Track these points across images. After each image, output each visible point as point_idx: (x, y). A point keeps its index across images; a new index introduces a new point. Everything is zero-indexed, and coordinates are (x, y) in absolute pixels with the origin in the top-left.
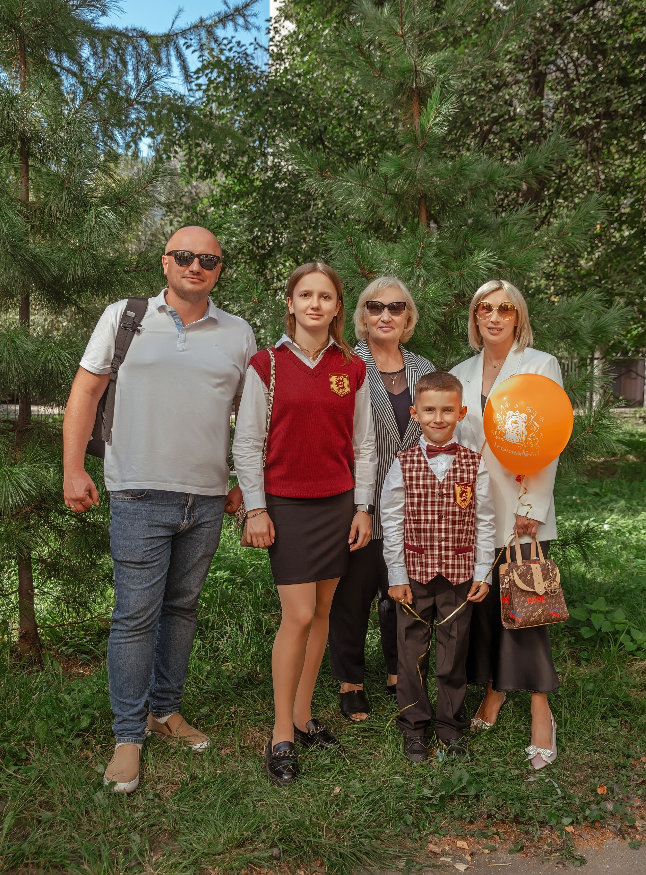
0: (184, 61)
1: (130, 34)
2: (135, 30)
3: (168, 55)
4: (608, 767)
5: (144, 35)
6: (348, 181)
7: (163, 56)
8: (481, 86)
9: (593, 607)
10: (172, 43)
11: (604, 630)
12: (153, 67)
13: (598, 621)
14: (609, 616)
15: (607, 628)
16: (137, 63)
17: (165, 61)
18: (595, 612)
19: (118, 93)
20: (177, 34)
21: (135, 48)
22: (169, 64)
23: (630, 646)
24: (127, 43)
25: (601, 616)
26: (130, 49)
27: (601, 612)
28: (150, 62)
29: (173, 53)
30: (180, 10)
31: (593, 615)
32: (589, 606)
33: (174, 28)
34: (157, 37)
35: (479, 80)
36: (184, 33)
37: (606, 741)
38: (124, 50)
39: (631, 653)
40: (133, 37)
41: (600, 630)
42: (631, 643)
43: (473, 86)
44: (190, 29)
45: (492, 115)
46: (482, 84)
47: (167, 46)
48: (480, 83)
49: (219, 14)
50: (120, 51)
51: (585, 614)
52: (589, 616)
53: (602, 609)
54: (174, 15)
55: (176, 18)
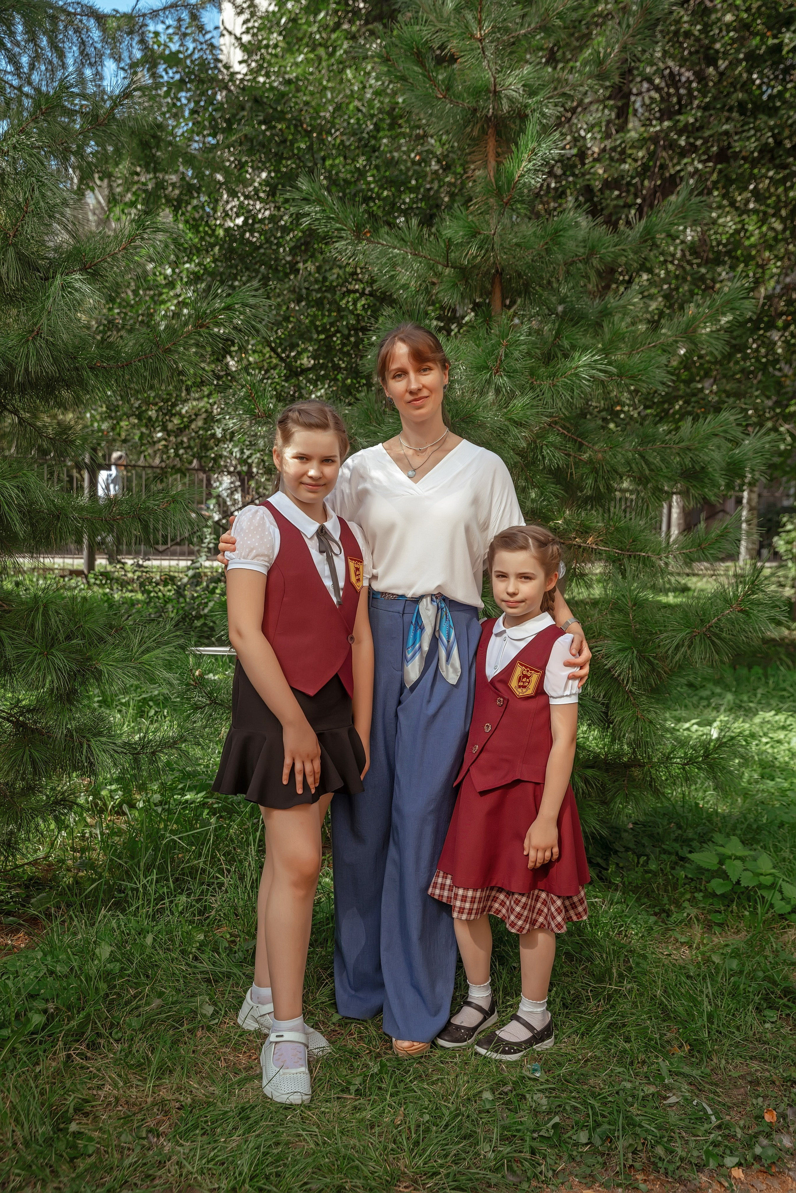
1: (72, 10)
4: (773, 1082)
5: (92, 12)
6: (395, 248)
9: (727, 851)
10: (137, 29)
11: (743, 884)
13: (734, 869)
14: (749, 865)
15: (748, 881)
18: (730, 857)
20: (144, 15)
21: (78, 32)
23: (781, 907)
25: (738, 863)
27: (737, 858)
31: (728, 861)
32: (720, 850)
34: (114, 16)
36: (155, 15)
37: (764, 1043)
39: (782, 916)
40: (76, 14)
41: (738, 883)
42: (783, 903)
44: (164, 9)
51: (716, 860)
52: (721, 863)
53: (738, 854)
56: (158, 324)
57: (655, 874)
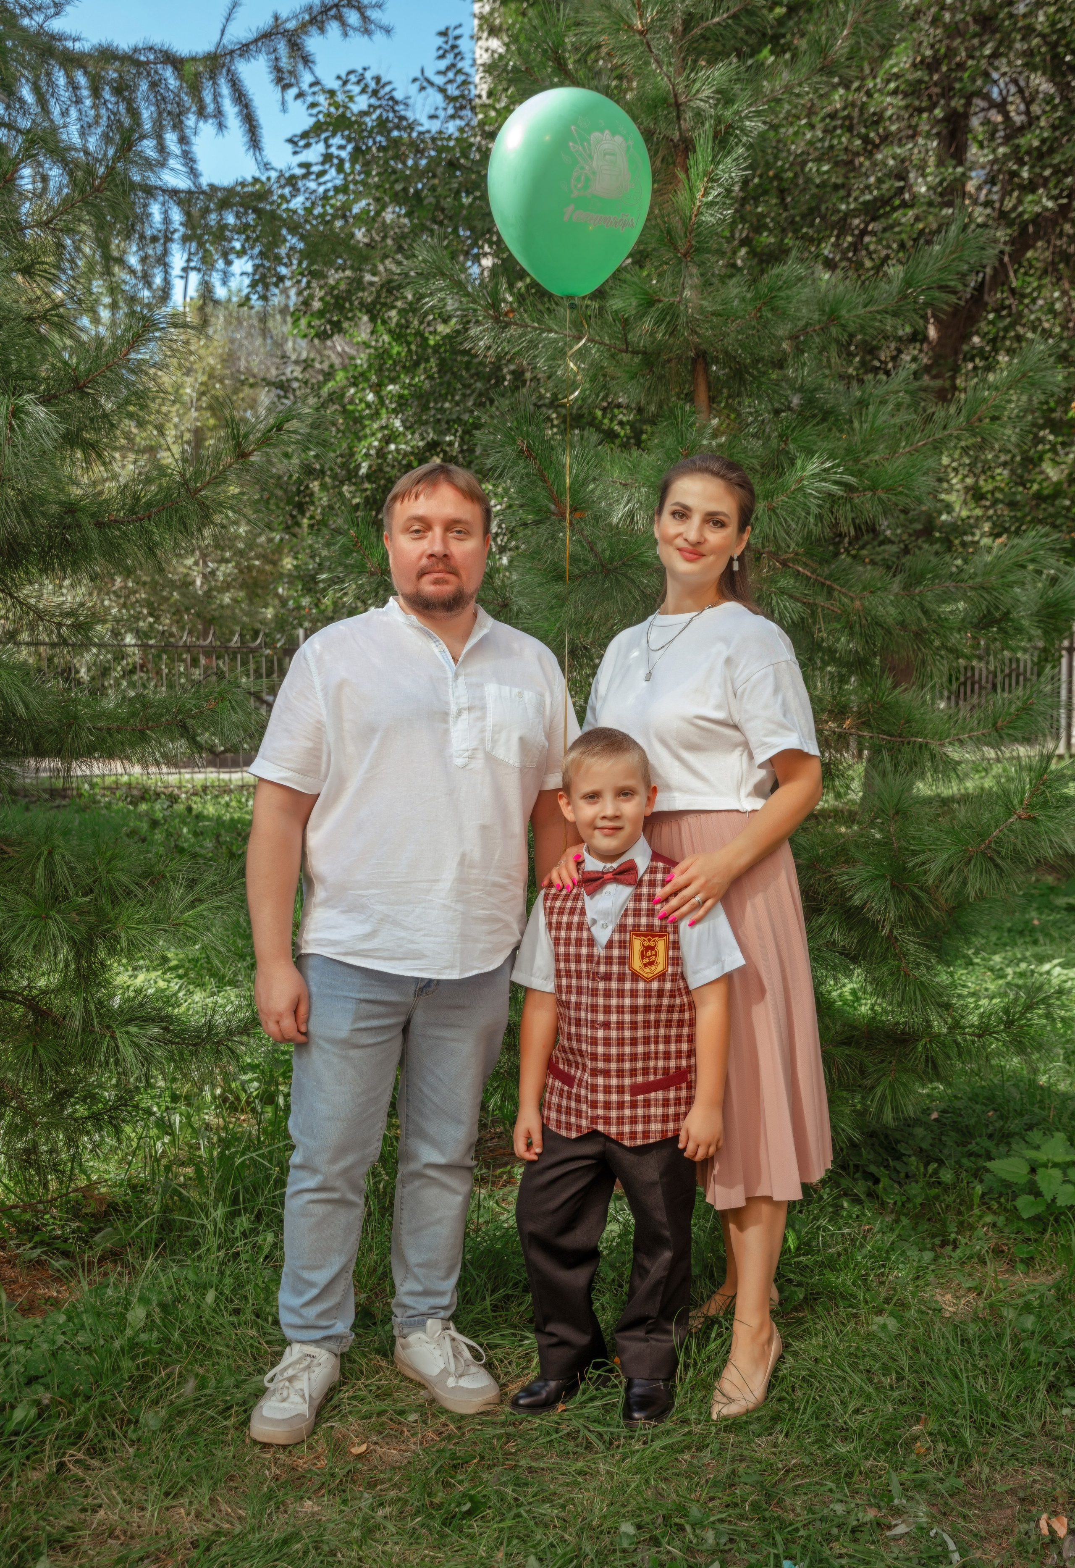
0: (246, 106)
1: (142, 58)
2: (151, 48)
3: (216, 96)
4: (1055, 1499)
5: (169, 58)
6: (550, 331)
7: (208, 98)
8: (840, 143)
9: (1041, 1156)
10: (224, 71)
11: (1060, 1202)
12: (191, 120)
13: (1048, 1184)
14: (1072, 1172)
15: (1066, 1198)
16: (160, 114)
17: (211, 108)
18: (1045, 1166)
20: (232, 52)
21: (154, 85)
22: (219, 113)
24: (137, 76)
25: (1057, 1173)
27: (1055, 1165)
28: (183, 111)
29: (225, 90)
31: (1040, 1171)
32: (1031, 1154)
33: (225, 41)
34: (193, 59)
35: (839, 131)
36: (245, 50)
37: (1056, 1438)
38: (133, 88)
40: (148, 63)
41: (1054, 1200)
43: (827, 144)
44: (256, 41)
45: (861, 200)
46: (844, 139)
47: (213, 78)
48: (840, 136)
49: (310, 8)
50: (122, 90)
51: (1025, 1170)
52: (1033, 1170)
53: (1059, 1159)
54: (223, 12)
55: (228, 20)
56: (358, 467)
57: (946, 1188)
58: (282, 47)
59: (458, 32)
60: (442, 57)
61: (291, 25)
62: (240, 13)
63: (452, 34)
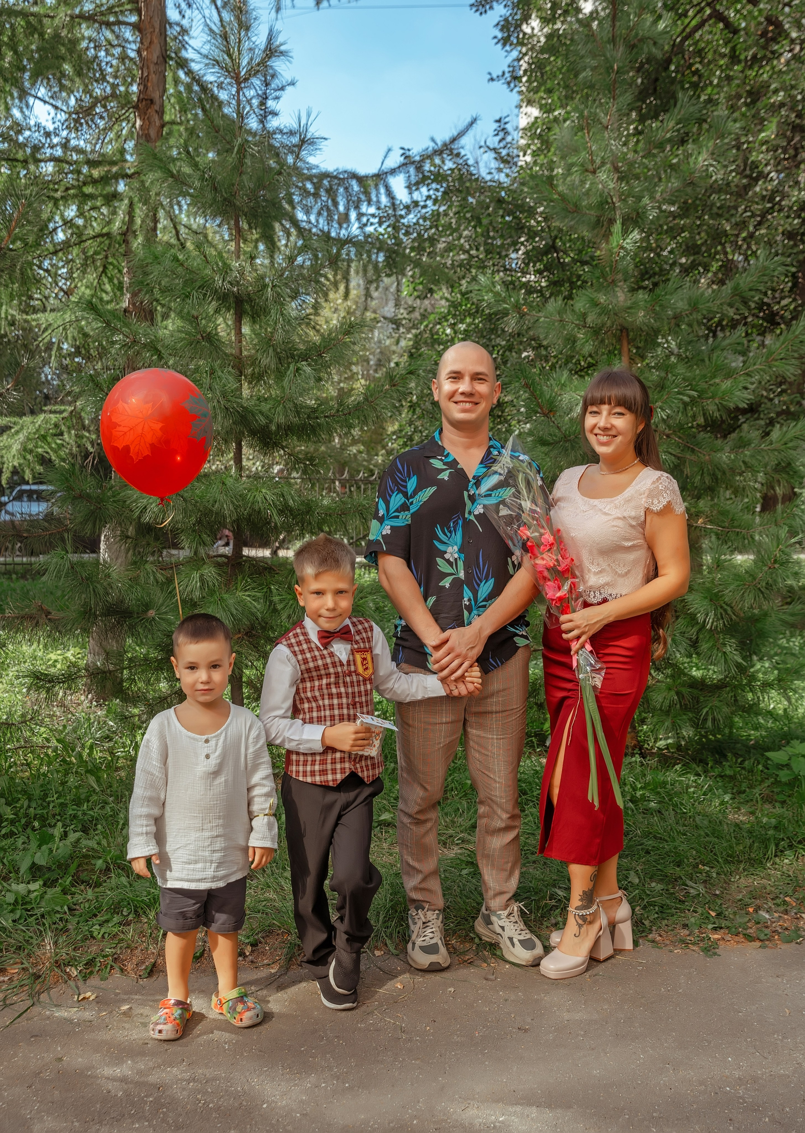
1: (341, 176)
2: (346, 172)
3: (378, 194)
5: (354, 176)
7: (373, 195)
10: (382, 182)
16: (348, 202)
17: (374, 199)
19: (329, 232)
20: (387, 173)
21: (346, 189)
22: (378, 200)
24: (339, 185)
26: (341, 190)
28: (359, 200)
29: (382, 190)
30: (389, 150)
31: (794, 758)
33: (383, 168)
34: (367, 177)
36: (393, 172)
38: (336, 191)
40: (344, 178)
44: (399, 167)
47: (376, 186)
49: (428, 150)
50: (331, 192)
54: (384, 154)
55: (385, 157)
58: (412, 170)
59: (507, 120)
60: (497, 135)
61: (417, 158)
62: (391, 154)
63: (503, 121)
